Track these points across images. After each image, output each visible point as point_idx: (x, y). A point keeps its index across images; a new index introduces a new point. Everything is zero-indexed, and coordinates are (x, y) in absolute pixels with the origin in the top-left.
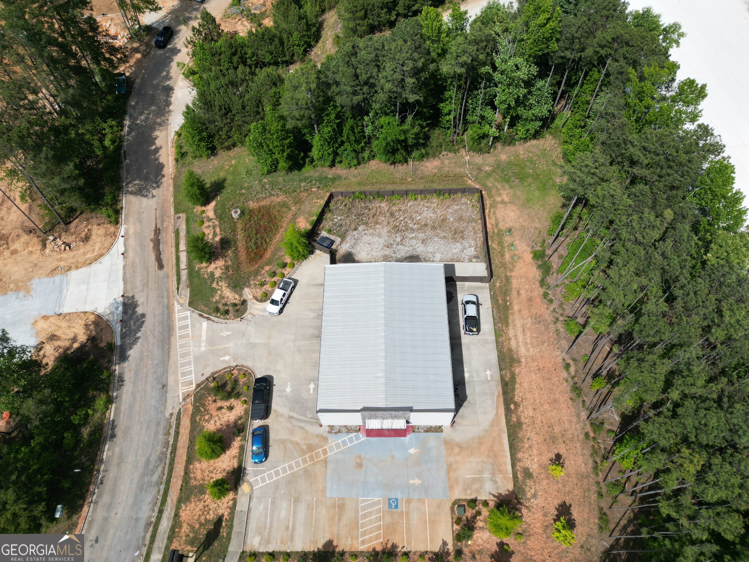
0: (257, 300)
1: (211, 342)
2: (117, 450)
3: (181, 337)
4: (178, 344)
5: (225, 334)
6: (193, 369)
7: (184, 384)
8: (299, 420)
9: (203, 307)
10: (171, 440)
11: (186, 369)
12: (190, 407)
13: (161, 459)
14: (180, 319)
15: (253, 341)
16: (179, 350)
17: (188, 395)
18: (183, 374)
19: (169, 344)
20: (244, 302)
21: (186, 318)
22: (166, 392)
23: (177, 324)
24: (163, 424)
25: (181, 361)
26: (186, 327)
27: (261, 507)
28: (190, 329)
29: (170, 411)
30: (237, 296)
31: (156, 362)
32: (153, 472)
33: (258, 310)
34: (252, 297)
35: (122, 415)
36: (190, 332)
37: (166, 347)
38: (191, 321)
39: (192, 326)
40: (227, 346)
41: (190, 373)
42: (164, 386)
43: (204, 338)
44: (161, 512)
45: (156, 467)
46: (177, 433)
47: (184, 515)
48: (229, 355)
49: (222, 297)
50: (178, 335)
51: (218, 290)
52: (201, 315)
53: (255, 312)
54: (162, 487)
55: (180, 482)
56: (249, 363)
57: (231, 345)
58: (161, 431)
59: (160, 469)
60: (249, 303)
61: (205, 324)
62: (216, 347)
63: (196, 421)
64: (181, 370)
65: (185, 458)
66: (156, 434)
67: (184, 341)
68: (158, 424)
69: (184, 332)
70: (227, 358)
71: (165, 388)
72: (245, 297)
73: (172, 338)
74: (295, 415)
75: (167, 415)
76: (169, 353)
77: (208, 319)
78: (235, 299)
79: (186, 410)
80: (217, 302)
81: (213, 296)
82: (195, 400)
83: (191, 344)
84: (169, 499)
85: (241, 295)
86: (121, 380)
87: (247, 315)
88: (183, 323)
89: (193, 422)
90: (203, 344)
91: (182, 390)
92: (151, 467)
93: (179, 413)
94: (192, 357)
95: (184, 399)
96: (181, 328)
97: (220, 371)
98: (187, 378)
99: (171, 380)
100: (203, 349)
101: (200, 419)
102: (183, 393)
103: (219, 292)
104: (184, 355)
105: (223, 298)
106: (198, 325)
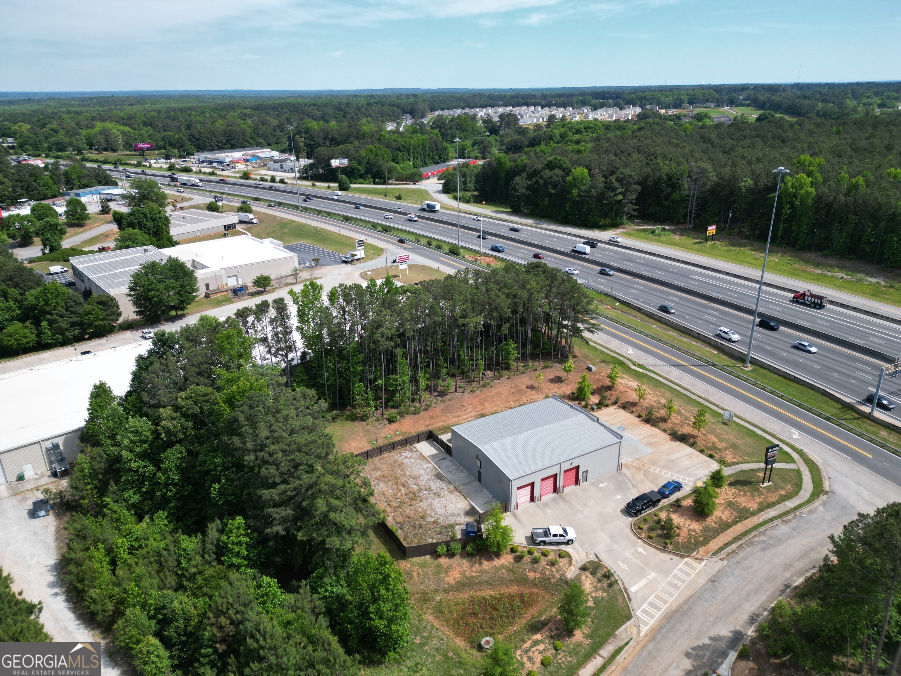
0: (571, 560)
1: (641, 573)
2: (788, 575)
3: (665, 602)
4: (672, 599)
5: (624, 566)
6: (676, 570)
7: (694, 569)
8: (631, 482)
9: (621, 602)
10: (734, 546)
11: (681, 575)
12: (702, 550)
13: (750, 544)
14: (652, 616)
15: (608, 540)
16: (676, 595)
17: (696, 559)
18: (688, 575)
19: (680, 607)
20: (584, 568)
21: (645, 611)
22: (714, 576)
23: (658, 615)
24: (733, 560)
25: (682, 586)
26: (651, 604)
27: (698, 472)
28: (650, 599)
29: (720, 562)
30: (583, 577)
31: (706, 604)
32: (763, 542)
33: (579, 554)
34: (572, 567)
35: (768, 593)
36: (652, 597)
37: (685, 607)
38: (643, 604)
39: (646, 599)
40: (632, 557)
41: (680, 570)
42: (713, 581)
43: (644, 581)
44: (771, 520)
45: (758, 542)
46: (726, 545)
47: (753, 506)
48: (637, 550)
49: (596, 589)
50: (666, 606)
51: (592, 597)
52: (630, 599)
53: (583, 555)
54: (762, 529)
55: (745, 522)
56: (628, 531)
57: (628, 554)
58: (738, 558)
59: (756, 539)
60: (580, 565)
61: (633, 589)
62: (641, 565)
63: (705, 539)
64: (688, 579)
65: (731, 530)
66: (744, 559)
67: (665, 596)
68: (738, 563)
69: (658, 603)
70: (641, 550)
71: (713, 579)
72: (578, 571)
73: (674, 609)
74: (630, 485)
75: (725, 562)
76: (688, 600)
77: (626, 590)
78: (587, 577)
79: (707, 553)
80: (604, 591)
81: (602, 598)
82: (693, 550)
83: (660, 588)
84: (761, 521)
85: (579, 575)
86: (752, 619)
87: (592, 558)
88: (651, 610)
89: (706, 542)
90: (649, 577)
91: (700, 566)
92: (763, 545)
93: (714, 554)
94: (669, 579)
95: (702, 560)
96: (658, 609)
97: (655, 547)
98: (687, 569)
99: (703, 580)
100: (653, 575)
101: (700, 536)
102: (700, 563)
103: (594, 595)
104: (676, 586)
105: (595, 587)
106: (640, 595)
